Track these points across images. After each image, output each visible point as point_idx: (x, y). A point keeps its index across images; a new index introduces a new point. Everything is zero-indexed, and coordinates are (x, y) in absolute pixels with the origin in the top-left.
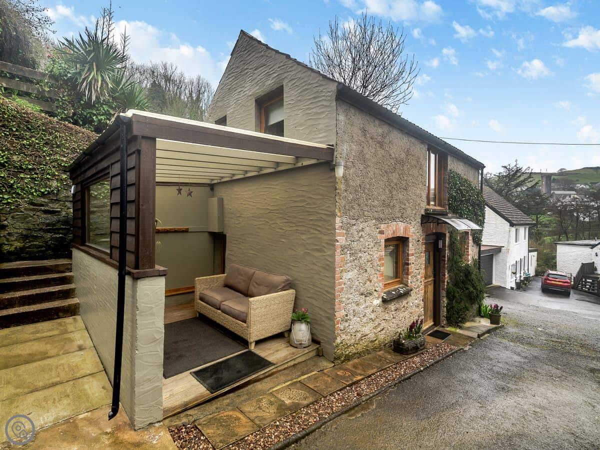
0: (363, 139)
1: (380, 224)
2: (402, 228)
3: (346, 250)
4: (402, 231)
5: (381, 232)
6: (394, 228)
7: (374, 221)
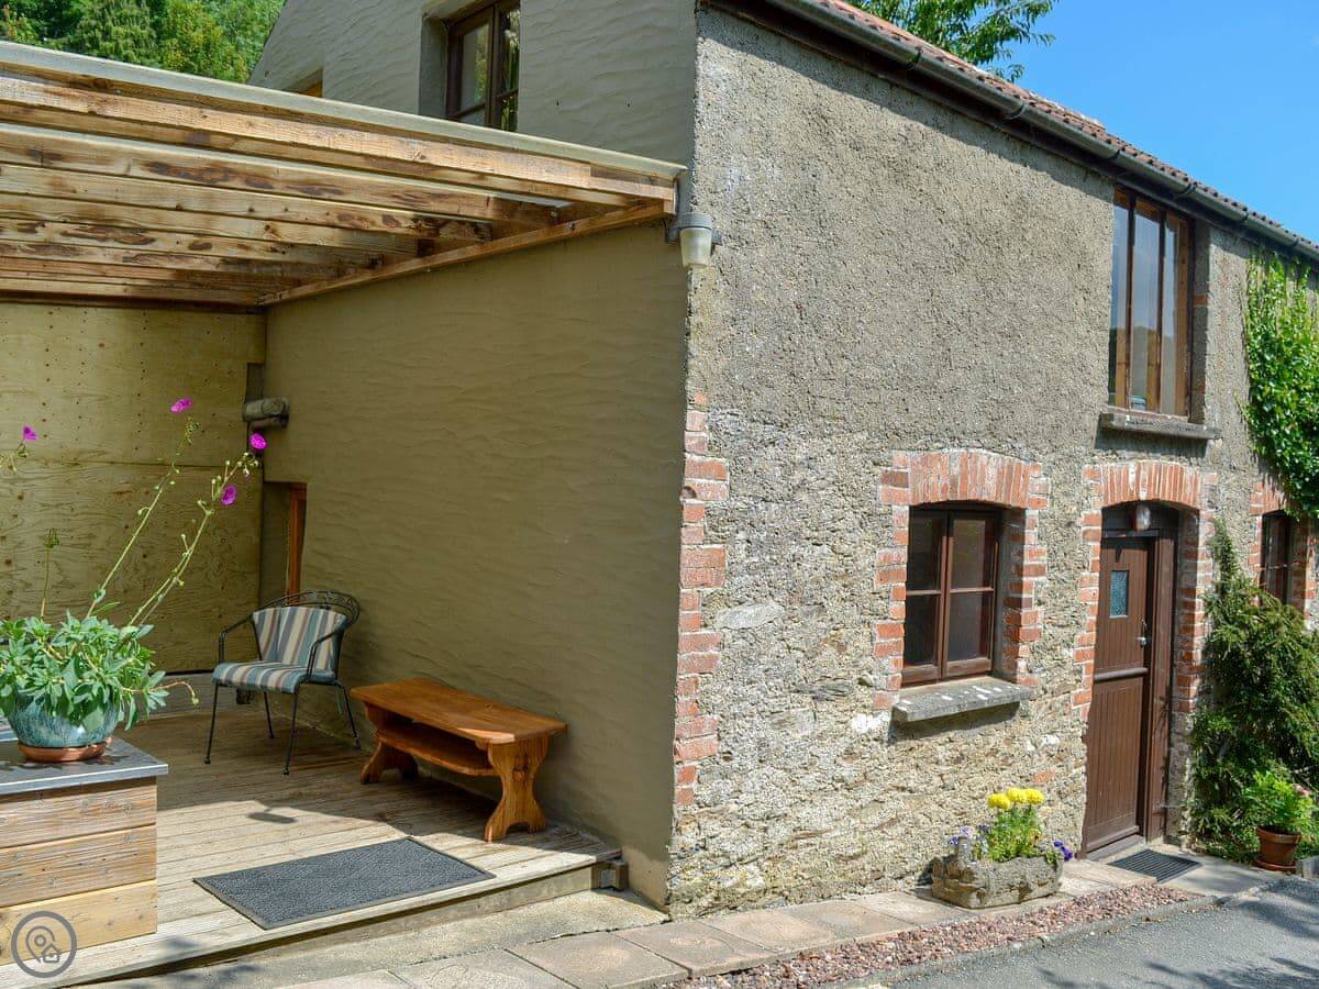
0: (815, 147)
1: (893, 448)
2: (992, 472)
3: (731, 527)
4: (991, 483)
5: (896, 479)
6: (956, 470)
7: (862, 437)
